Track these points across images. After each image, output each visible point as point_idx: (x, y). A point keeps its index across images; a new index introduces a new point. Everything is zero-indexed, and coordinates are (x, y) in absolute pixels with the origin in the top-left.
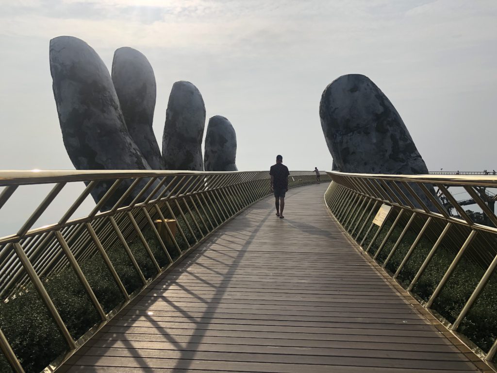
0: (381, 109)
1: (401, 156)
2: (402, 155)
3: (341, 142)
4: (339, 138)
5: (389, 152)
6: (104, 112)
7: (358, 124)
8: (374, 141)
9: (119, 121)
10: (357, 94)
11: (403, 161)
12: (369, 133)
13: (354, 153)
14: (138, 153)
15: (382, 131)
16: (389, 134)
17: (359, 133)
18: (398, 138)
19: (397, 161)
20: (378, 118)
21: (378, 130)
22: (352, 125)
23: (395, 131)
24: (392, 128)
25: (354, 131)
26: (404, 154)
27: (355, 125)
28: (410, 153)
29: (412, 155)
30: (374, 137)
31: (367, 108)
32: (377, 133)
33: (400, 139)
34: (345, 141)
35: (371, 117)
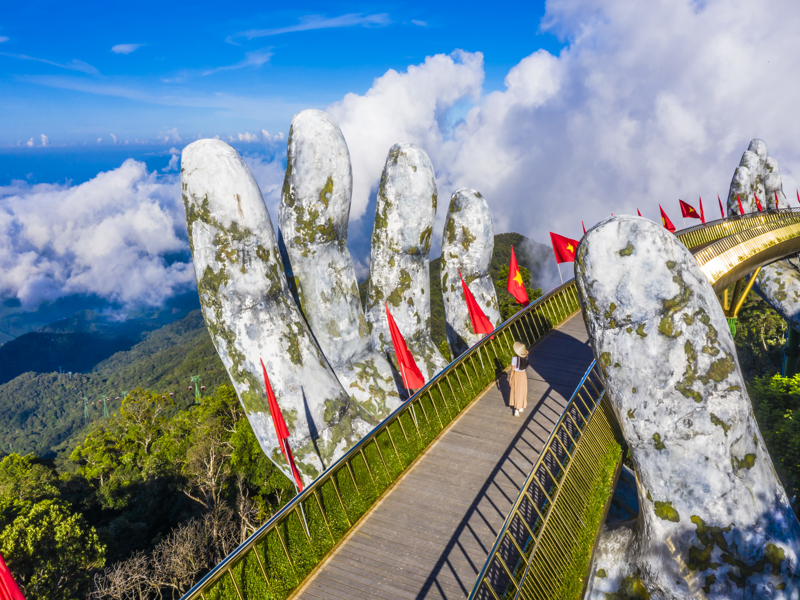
0: (675, 291)
1: (698, 386)
2: (700, 384)
3: (601, 342)
4: (598, 333)
5: (678, 376)
6: (245, 272)
7: (628, 316)
8: (653, 351)
12: (645, 335)
15: (670, 333)
16: (681, 341)
17: (629, 331)
18: (699, 348)
19: (688, 397)
20: (667, 307)
21: (662, 332)
22: (619, 315)
23: (695, 333)
24: (691, 328)
25: (621, 326)
26: (705, 384)
27: (624, 316)
28: (717, 381)
29: (720, 387)
30: (655, 343)
31: (647, 291)
32: (660, 339)
33: (704, 350)
34: (606, 340)
35: (653, 305)
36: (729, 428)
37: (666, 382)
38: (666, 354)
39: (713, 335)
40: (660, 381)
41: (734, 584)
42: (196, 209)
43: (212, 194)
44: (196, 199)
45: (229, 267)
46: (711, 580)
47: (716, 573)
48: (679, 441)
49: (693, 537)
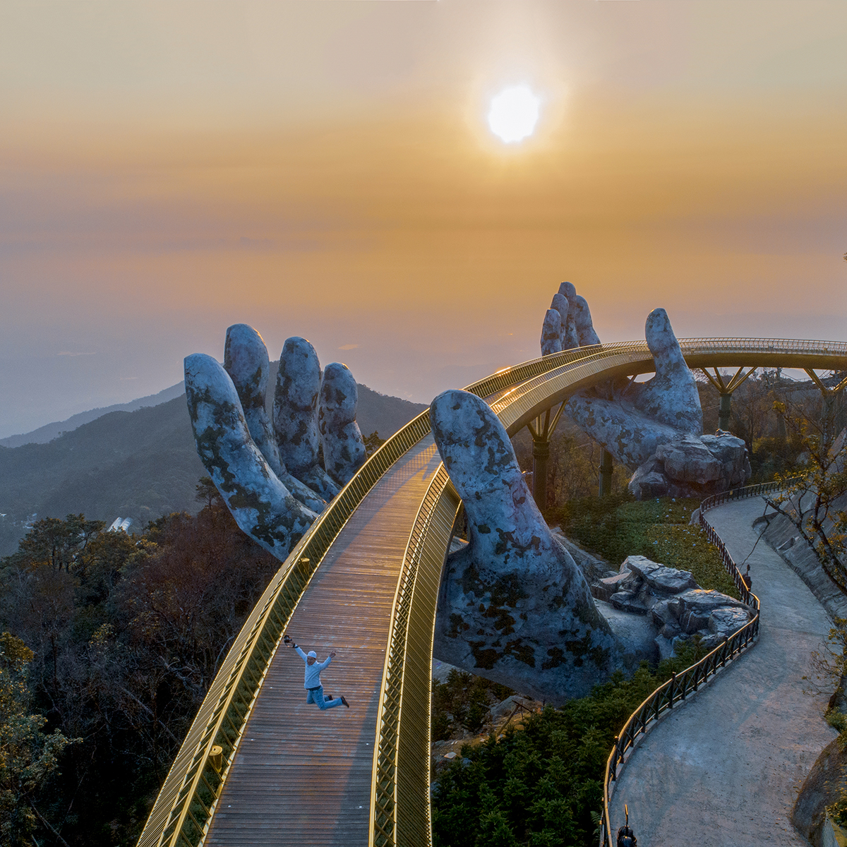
0: (482, 424)
1: (496, 468)
3: (445, 451)
4: (444, 447)
5: (485, 464)
6: (233, 428)
7: (459, 438)
8: (473, 453)
9: (245, 433)
10: (459, 411)
11: (496, 473)
12: (469, 446)
13: (455, 462)
14: (262, 459)
15: (481, 444)
16: (487, 448)
17: (461, 445)
18: (495, 450)
19: (491, 473)
20: (478, 432)
21: (476, 444)
22: (455, 437)
23: (493, 444)
24: (490, 441)
25: (456, 443)
26: (499, 466)
27: (457, 438)
28: (504, 465)
29: (506, 467)
30: (473, 450)
31: (468, 424)
32: (476, 447)
33: (498, 451)
34: (448, 451)
35: (471, 431)
36: (511, 485)
37: (480, 467)
38: (479, 455)
39: (501, 444)
40: (477, 467)
41: (518, 557)
42: (200, 395)
43: (211, 387)
44: (200, 390)
45: (224, 427)
46: (507, 557)
47: (510, 554)
48: (488, 494)
49: (498, 538)
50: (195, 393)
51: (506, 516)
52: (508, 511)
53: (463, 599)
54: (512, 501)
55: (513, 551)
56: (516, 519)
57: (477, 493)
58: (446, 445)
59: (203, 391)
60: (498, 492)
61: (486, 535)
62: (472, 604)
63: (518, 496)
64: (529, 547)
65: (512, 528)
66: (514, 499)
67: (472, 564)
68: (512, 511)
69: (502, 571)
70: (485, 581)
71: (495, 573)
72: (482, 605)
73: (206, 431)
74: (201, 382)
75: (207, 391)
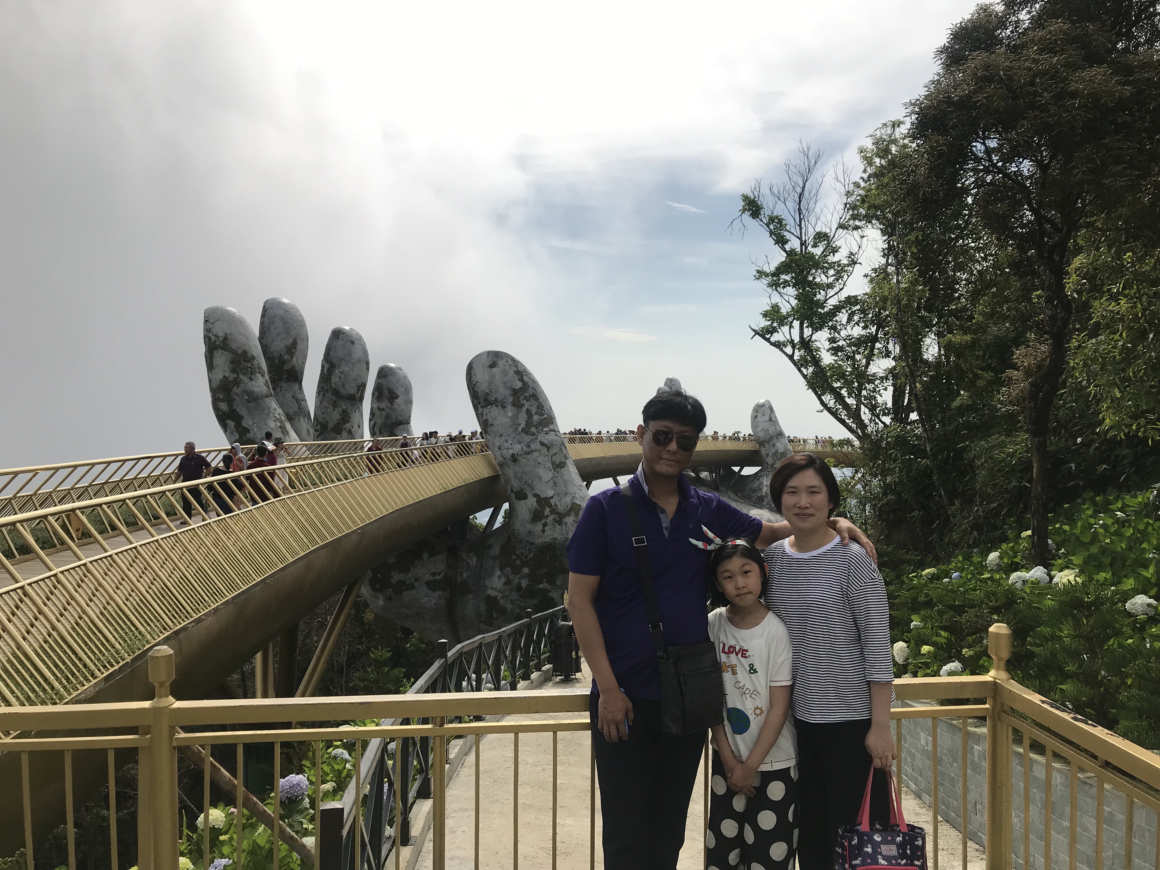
0: (519, 385)
1: (533, 430)
2: (534, 428)
3: (482, 414)
4: (480, 410)
5: (523, 425)
6: (251, 379)
7: (496, 398)
8: (510, 414)
9: (265, 388)
10: (495, 370)
11: (533, 434)
12: (505, 407)
13: (492, 425)
14: (283, 418)
15: (518, 405)
16: (524, 409)
17: (497, 406)
18: (534, 412)
19: (528, 435)
20: (515, 392)
21: (514, 405)
22: (492, 398)
23: (531, 405)
24: (528, 403)
25: (492, 404)
26: (537, 428)
27: (493, 399)
28: (543, 427)
29: (544, 429)
30: (510, 411)
31: (505, 383)
32: (513, 407)
33: (536, 413)
34: (484, 413)
35: (508, 392)
36: (549, 448)
37: (517, 428)
38: (516, 417)
39: (540, 407)
40: (514, 429)
41: (557, 525)
42: (218, 343)
43: (230, 334)
44: (218, 337)
45: (241, 376)
46: (545, 525)
47: (548, 521)
48: (524, 456)
49: (535, 504)
50: (213, 340)
51: (544, 480)
52: (546, 474)
53: (499, 577)
54: (550, 465)
55: (551, 518)
56: (555, 483)
57: (513, 455)
58: (482, 407)
59: (221, 339)
60: (536, 454)
61: (523, 502)
62: (508, 583)
63: (558, 459)
64: (568, 514)
65: (550, 493)
66: (553, 463)
67: (509, 536)
68: (551, 475)
69: (539, 541)
70: (523, 554)
71: (532, 544)
72: (519, 583)
73: (221, 381)
74: (220, 330)
75: (225, 338)
